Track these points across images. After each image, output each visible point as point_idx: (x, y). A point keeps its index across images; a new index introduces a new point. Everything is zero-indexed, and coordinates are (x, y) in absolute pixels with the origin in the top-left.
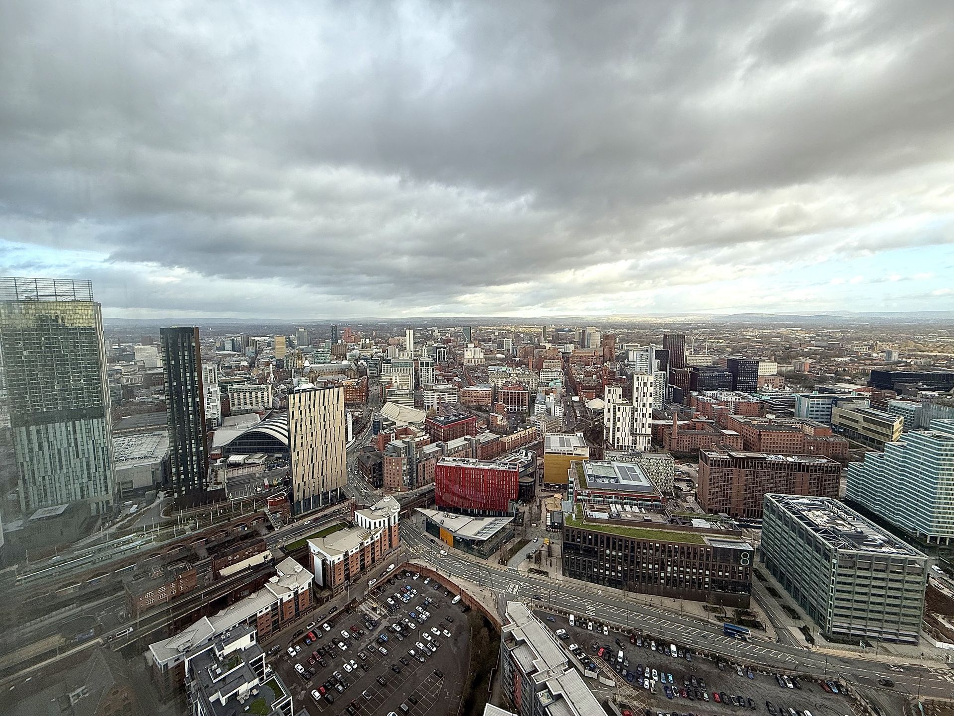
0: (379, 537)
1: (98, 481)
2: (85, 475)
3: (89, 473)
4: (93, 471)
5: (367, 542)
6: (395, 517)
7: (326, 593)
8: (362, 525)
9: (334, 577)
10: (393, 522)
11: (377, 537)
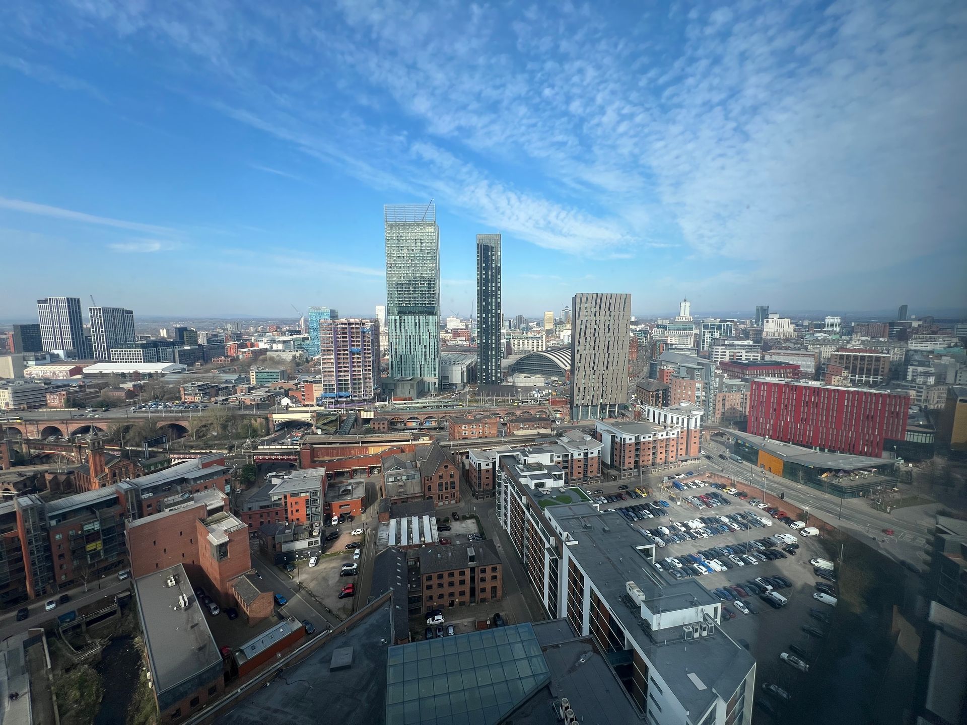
0: (675, 436)
1: (430, 365)
2: (423, 359)
3: (425, 359)
4: (428, 357)
5: (662, 435)
6: (696, 419)
7: (613, 472)
8: (654, 421)
9: (624, 458)
10: (693, 425)
11: (673, 434)
